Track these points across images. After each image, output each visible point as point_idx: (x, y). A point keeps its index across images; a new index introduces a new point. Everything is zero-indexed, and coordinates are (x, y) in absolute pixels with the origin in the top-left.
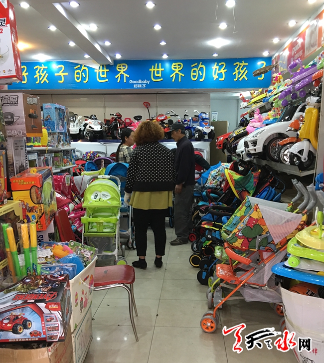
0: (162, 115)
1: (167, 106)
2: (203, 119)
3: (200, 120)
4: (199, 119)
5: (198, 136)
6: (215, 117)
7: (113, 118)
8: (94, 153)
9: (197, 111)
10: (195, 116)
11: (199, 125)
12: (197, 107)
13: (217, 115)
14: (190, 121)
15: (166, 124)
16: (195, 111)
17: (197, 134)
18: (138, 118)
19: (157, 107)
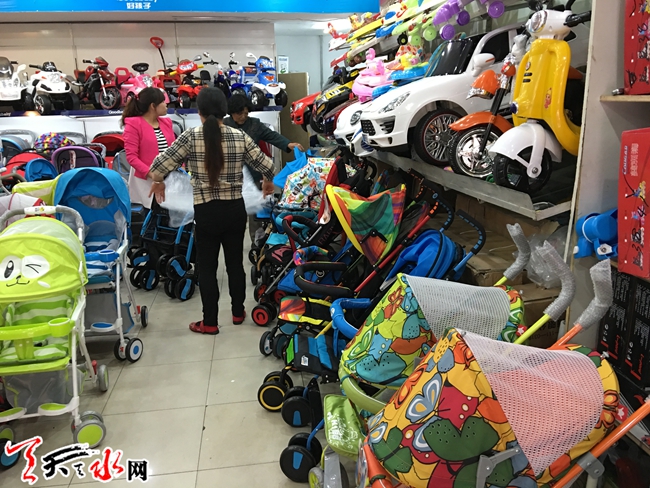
0: (187, 62)
1: (194, 46)
2: (264, 70)
3: (259, 72)
4: (258, 69)
5: (258, 101)
6: (285, 66)
7: (90, 68)
8: (58, 136)
9: (252, 56)
10: (250, 64)
11: (257, 80)
12: (251, 47)
13: (287, 62)
14: (240, 73)
15: (196, 78)
16: (248, 55)
17: (256, 98)
18: (141, 68)
19: (177, 47)
